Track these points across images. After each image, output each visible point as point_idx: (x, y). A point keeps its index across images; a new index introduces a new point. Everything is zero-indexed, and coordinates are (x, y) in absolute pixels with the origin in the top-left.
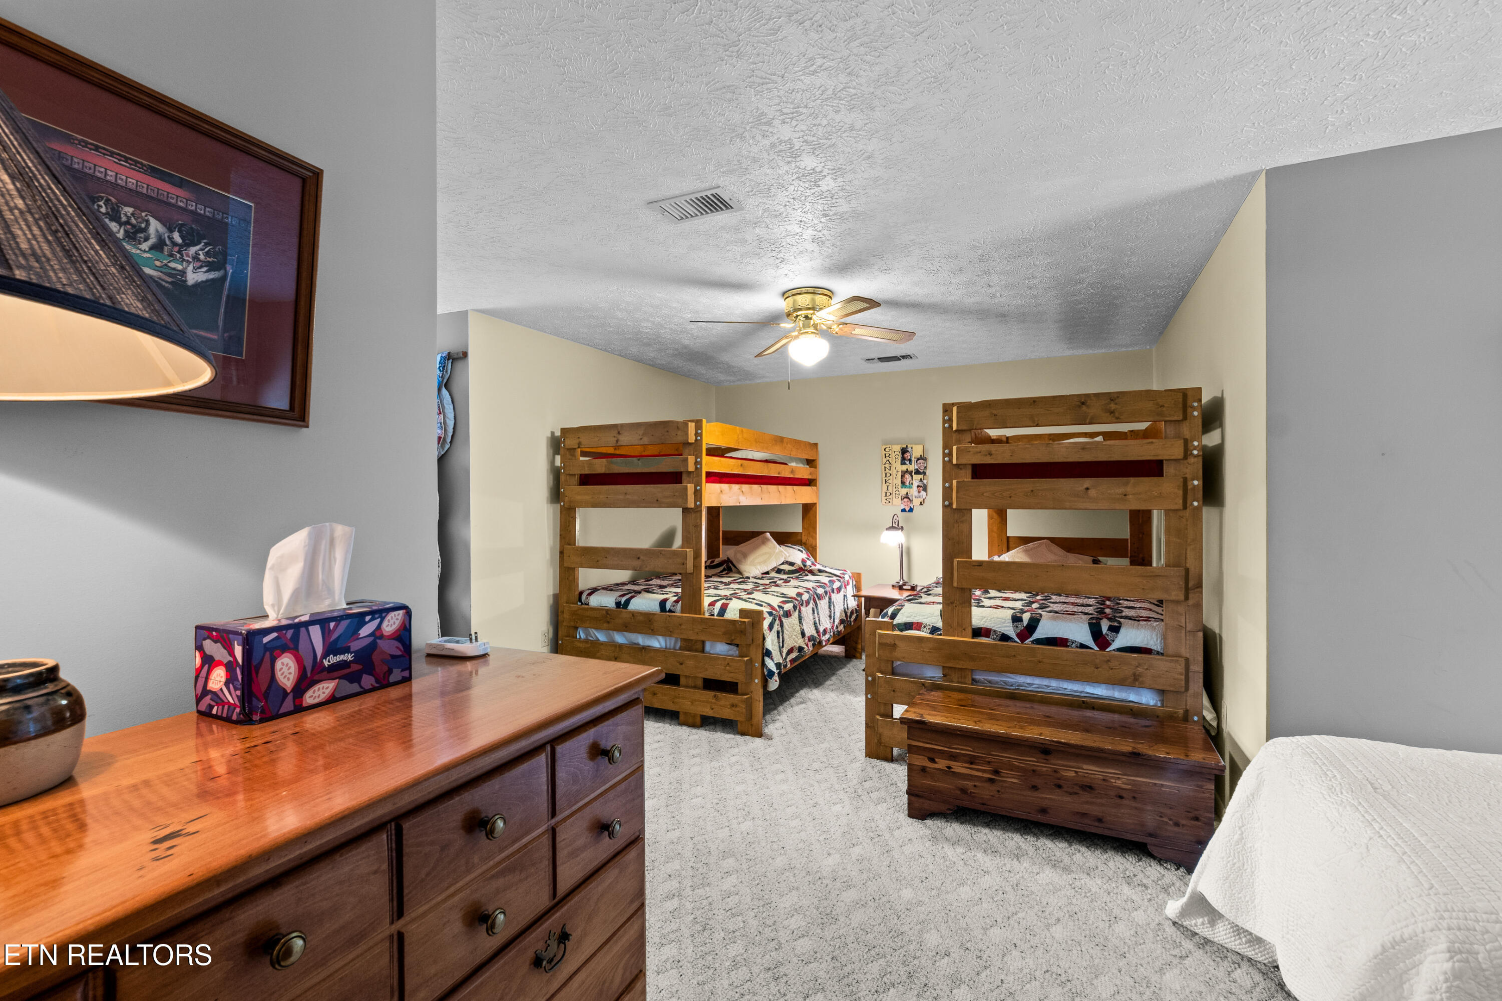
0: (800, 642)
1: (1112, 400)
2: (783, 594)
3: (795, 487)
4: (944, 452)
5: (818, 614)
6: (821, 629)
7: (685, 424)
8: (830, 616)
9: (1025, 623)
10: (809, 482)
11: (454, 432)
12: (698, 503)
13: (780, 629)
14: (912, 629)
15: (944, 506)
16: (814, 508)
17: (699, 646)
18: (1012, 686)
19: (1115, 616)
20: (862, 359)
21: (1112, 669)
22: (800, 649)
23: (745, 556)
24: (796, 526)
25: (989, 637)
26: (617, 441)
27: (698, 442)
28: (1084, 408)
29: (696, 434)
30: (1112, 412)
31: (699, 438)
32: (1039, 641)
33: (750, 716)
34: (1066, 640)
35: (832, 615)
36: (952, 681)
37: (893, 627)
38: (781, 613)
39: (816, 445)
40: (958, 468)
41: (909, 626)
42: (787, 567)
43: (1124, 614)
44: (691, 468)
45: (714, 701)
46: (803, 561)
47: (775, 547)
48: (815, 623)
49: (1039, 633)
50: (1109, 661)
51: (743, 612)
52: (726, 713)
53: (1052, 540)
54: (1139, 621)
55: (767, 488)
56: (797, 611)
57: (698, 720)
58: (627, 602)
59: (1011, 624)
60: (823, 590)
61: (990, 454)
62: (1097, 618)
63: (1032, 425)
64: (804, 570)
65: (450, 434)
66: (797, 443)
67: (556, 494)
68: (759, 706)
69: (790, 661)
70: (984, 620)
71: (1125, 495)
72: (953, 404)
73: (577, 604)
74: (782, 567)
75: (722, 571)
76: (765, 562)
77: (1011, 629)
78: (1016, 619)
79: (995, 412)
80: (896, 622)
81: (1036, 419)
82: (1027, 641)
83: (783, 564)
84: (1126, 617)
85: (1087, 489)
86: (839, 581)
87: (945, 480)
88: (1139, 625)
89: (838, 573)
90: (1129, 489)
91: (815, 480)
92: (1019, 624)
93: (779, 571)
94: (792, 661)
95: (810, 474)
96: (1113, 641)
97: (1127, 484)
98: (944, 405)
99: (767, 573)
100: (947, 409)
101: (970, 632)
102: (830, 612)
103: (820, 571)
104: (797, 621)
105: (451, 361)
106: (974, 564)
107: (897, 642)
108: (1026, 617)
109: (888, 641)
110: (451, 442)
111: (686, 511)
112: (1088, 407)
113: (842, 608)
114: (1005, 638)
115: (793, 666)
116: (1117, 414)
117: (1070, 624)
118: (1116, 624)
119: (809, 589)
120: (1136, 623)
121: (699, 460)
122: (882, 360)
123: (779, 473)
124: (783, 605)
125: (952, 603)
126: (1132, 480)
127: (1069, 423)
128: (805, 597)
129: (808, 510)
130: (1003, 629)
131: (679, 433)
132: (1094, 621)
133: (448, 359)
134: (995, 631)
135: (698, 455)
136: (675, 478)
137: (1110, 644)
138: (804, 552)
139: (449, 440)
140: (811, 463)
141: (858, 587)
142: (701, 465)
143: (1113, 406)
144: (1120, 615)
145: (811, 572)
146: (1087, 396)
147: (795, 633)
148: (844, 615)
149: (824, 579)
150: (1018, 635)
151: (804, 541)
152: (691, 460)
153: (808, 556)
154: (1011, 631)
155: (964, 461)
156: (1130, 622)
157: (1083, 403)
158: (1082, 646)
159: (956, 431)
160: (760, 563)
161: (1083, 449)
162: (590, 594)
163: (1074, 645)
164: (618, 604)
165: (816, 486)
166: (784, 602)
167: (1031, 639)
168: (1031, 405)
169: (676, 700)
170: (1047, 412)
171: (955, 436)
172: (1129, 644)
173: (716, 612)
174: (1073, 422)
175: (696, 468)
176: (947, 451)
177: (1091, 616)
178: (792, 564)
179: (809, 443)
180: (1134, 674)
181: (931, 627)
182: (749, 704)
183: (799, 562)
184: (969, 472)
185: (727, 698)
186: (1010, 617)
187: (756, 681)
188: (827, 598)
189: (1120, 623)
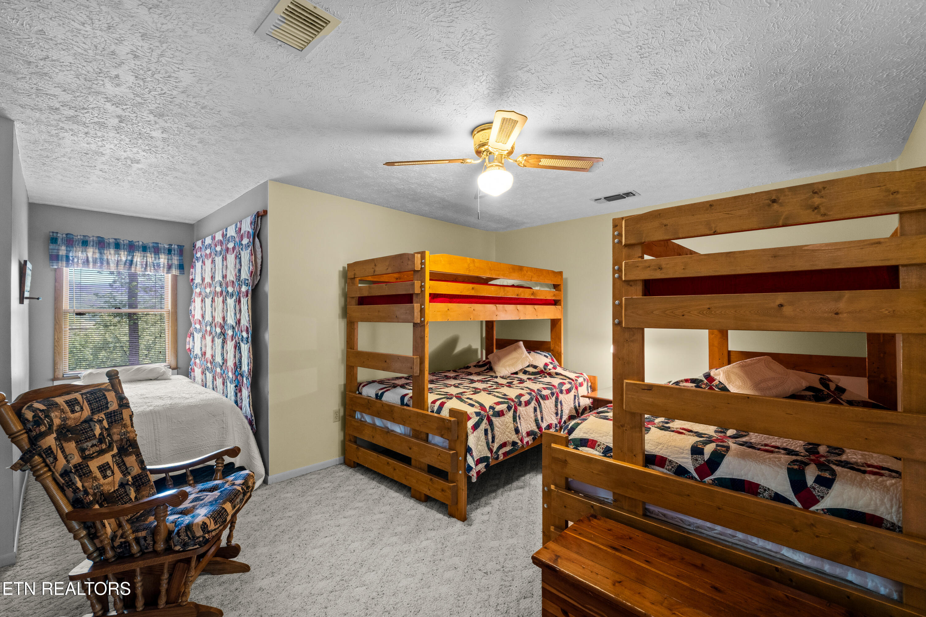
0: (514, 438)
1: (816, 193)
2: (505, 395)
3: (536, 307)
4: (614, 268)
5: (541, 412)
6: (544, 425)
7: (413, 255)
8: (557, 414)
9: (707, 456)
10: (555, 303)
11: (261, 268)
12: (422, 319)
13: (489, 427)
14: (586, 447)
15: (614, 325)
16: (559, 323)
17: (424, 436)
18: (689, 525)
19: (829, 461)
20: (591, 200)
21: (817, 536)
22: (514, 444)
23: (499, 359)
24: (546, 336)
25: (663, 467)
26: (374, 271)
27: (423, 270)
28: (776, 206)
29: (422, 263)
30: (816, 208)
31: (423, 266)
32: (722, 482)
33: (456, 502)
34: (757, 485)
35: (559, 412)
36: (622, 509)
37: (567, 442)
38: (491, 413)
39: (561, 273)
40: (628, 284)
41: (584, 442)
42: (531, 370)
43: (844, 458)
44: (417, 290)
45: (430, 483)
46: (546, 365)
47: (523, 353)
48: (536, 421)
49: (723, 472)
50: (812, 525)
51: (452, 412)
52: (438, 495)
53: (775, 357)
54: (864, 472)
55: (503, 307)
56: (512, 411)
57: (423, 497)
58: (382, 394)
59: (690, 456)
60: (550, 392)
61: (660, 268)
62: (802, 462)
63: (708, 232)
64: (545, 372)
65: (259, 269)
66: (540, 272)
67: (345, 312)
68: (463, 494)
69: (503, 454)
70: (660, 447)
71: (837, 314)
72: (623, 218)
73: (355, 392)
74: (528, 369)
75: (485, 370)
76: (513, 365)
77: (690, 461)
78: (696, 451)
79: (665, 222)
80: (571, 437)
81: (713, 225)
82: (707, 480)
83: (528, 366)
84: (846, 464)
85: (781, 306)
86: (570, 383)
87: (615, 298)
88: (863, 479)
89: (572, 376)
90: (842, 305)
91: (559, 300)
92: (699, 457)
93: (525, 372)
94: (505, 454)
95: (554, 295)
96: (822, 497)
97: (839, 298)
98: (614, 220)
99: (516, 373)
100: (616, 224)
101: (640, 458)
102: (557, 410)
103: (557, 374)
104: (511, 420)
105: (260, 218)
106: (643, 387)
107: (568, 459)
108: (709, 449)
109: (560, 456)
110: (260, 275)
111: (415, 325)
112: (781, 205)
113: (572, 406)
114: (681, 471)
115: (506, 458)
116: (822, 210)
117: (763, 467)
118: (827, 475)
119: (534, 391)
120: (859, 476)
121: (423, 284)
122: (609, 199)
123: (518, 295)
124: (495, 406)
125: (622, 426)
126: (847, 294)
127: (756, 227)
128: (526, 398)
129: (555, 324)
130: (681, 460)
131: (409, 263)
132: (796, 467)
133: (258, 217)
134: (670, 461)
135: (423, 280)
136: (408, 299)
137: (817, 502)
138: (549, 357)
139: (259, 273)
140: (556, 287)
141: (593, 388)
142: (424, 288)
143: (817, 200)
144: (838, 458)
145: (550, 375)
146: (780, 191)
147: (508, 430)
148: (574, 411)
149: (556, 381)
150: (696, 470)
151: (552, 348)
152: (417, 284)
153: (553, 360)
154: (688, 463)
155: (632, 277)
156: (851, 473)
157: (774, 201)
158: (778, 498)
159: (626, 245)
160: (509, 366)
161: (775, 257)
162: (364, 386)
163: (766, 494)
164: (377, 395)
165: (560, 305)
166: (498, 403)
167: (712, 477)
168: (707, 210)
169: (408, 477)
170: (728, 216)
171: (625, 251)
172: (846, 506)
173: (436, 409)
174: (761, 225)
175: (422, 291)
176: (616, 267)
177: (794, 458)
178: (535, 367)
179: (553, 272)
180: (853, 551)
181: (604, 447)
182: (455, 492)
183: (541, 366)
184: (639, 288)
185: (440, 483)
186: (689, 447)
187: (460, 472)
188: (554, 398)
189: (833, 473)
